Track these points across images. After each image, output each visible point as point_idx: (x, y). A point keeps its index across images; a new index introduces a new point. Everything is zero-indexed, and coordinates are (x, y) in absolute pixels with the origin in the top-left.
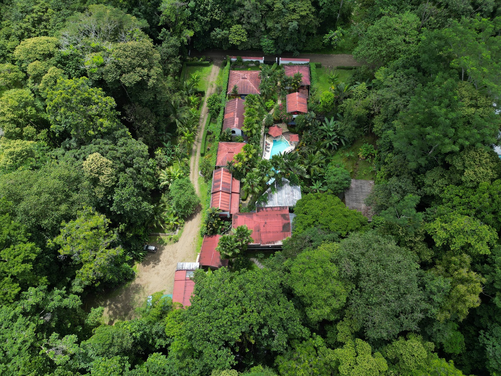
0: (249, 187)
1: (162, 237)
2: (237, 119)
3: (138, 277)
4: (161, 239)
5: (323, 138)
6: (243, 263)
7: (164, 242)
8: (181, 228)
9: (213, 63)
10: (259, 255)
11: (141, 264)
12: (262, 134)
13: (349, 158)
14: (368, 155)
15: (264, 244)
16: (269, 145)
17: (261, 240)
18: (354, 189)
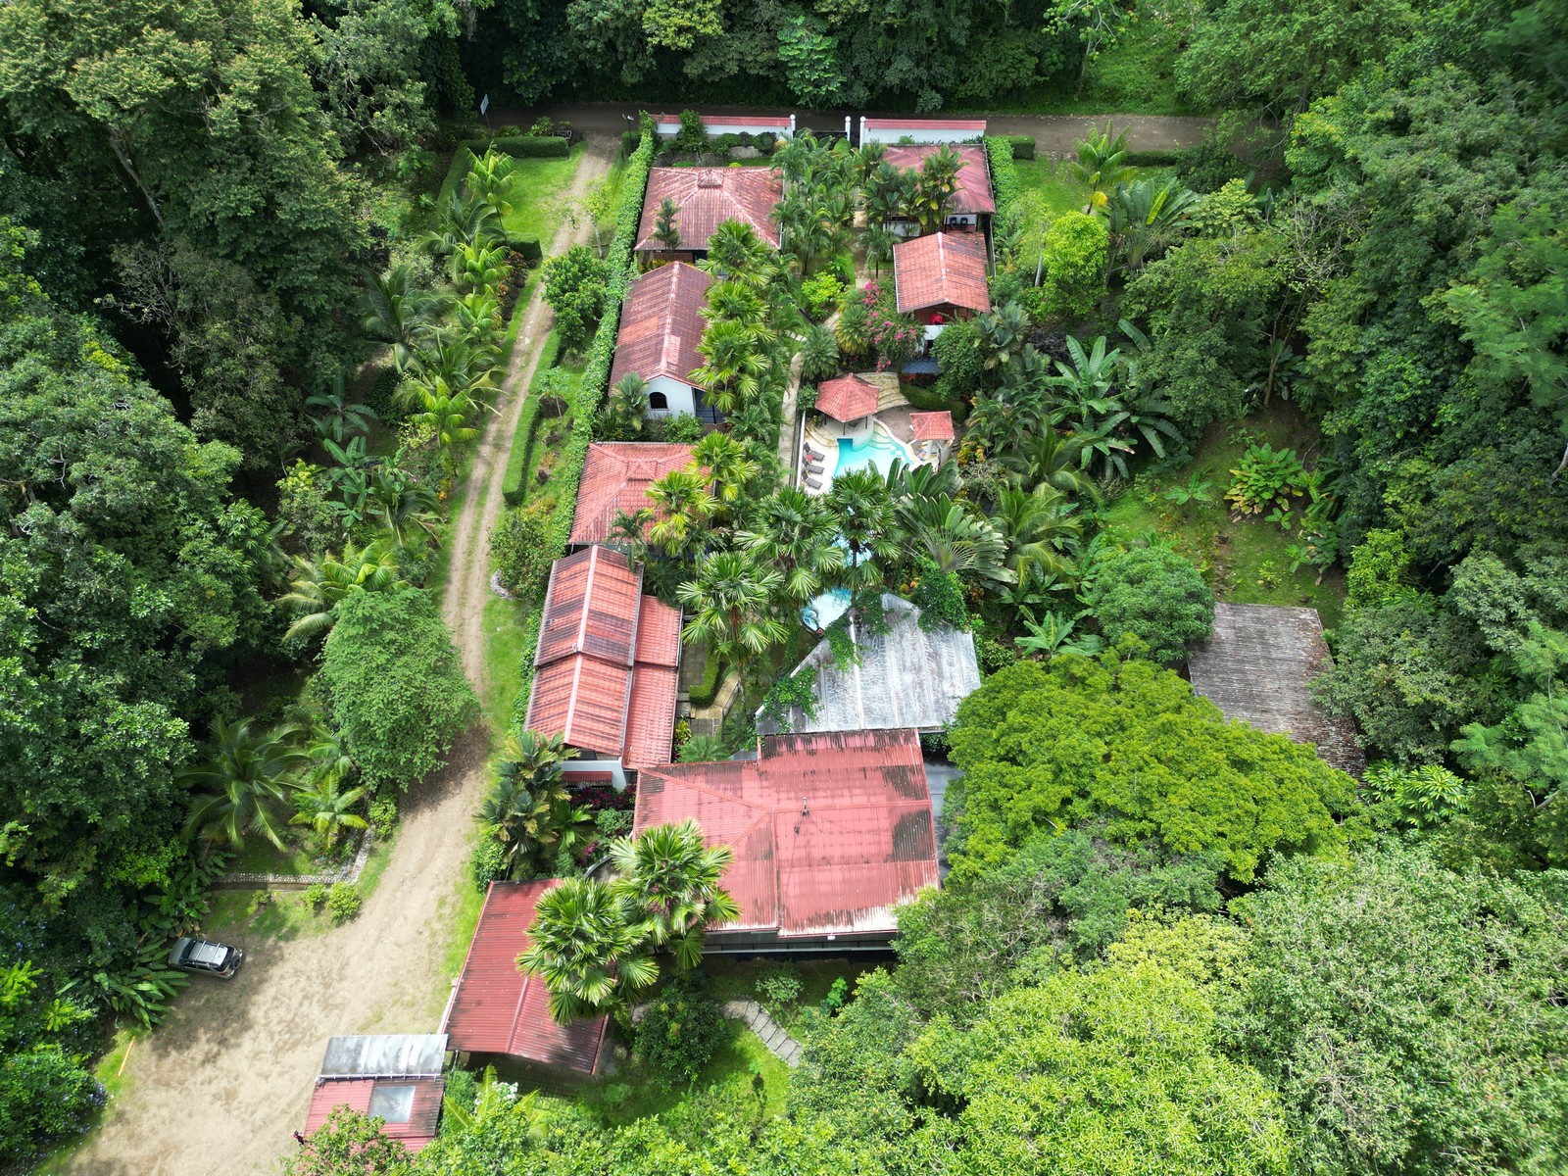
0: (719, 621)
1: (277, 895)
2: (672, 344)
3: (120, 1117)
4: (269, 905)
5: (1063, 427)
6: (684, 1033)
7: (283, 920)
8: (381, 846)
9: (586, 148)
10: (771, 985)
11: (147, 1045)
12: (789, 412)
13: (1188, 513)
14: (1277, 494)
15: (796, 925)
16: (821, 459)
17: (781, 907)
18: (1229, 649)
